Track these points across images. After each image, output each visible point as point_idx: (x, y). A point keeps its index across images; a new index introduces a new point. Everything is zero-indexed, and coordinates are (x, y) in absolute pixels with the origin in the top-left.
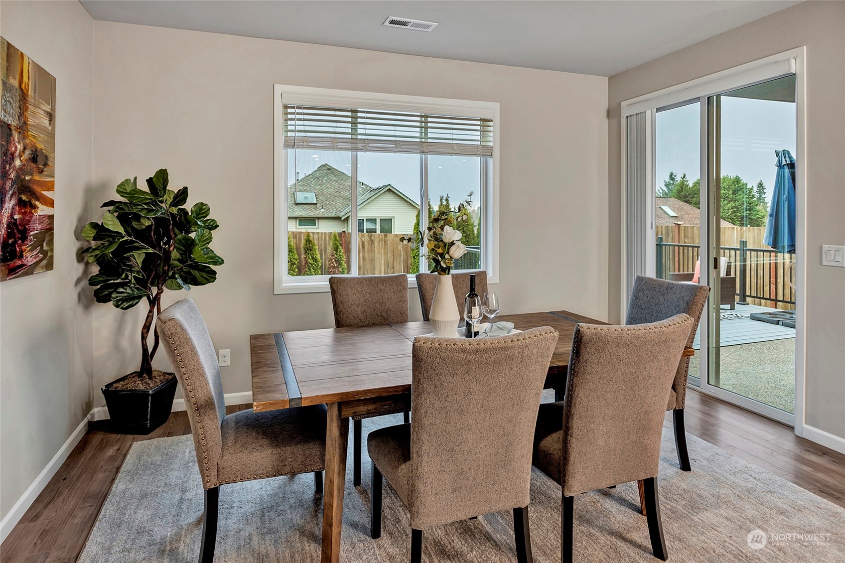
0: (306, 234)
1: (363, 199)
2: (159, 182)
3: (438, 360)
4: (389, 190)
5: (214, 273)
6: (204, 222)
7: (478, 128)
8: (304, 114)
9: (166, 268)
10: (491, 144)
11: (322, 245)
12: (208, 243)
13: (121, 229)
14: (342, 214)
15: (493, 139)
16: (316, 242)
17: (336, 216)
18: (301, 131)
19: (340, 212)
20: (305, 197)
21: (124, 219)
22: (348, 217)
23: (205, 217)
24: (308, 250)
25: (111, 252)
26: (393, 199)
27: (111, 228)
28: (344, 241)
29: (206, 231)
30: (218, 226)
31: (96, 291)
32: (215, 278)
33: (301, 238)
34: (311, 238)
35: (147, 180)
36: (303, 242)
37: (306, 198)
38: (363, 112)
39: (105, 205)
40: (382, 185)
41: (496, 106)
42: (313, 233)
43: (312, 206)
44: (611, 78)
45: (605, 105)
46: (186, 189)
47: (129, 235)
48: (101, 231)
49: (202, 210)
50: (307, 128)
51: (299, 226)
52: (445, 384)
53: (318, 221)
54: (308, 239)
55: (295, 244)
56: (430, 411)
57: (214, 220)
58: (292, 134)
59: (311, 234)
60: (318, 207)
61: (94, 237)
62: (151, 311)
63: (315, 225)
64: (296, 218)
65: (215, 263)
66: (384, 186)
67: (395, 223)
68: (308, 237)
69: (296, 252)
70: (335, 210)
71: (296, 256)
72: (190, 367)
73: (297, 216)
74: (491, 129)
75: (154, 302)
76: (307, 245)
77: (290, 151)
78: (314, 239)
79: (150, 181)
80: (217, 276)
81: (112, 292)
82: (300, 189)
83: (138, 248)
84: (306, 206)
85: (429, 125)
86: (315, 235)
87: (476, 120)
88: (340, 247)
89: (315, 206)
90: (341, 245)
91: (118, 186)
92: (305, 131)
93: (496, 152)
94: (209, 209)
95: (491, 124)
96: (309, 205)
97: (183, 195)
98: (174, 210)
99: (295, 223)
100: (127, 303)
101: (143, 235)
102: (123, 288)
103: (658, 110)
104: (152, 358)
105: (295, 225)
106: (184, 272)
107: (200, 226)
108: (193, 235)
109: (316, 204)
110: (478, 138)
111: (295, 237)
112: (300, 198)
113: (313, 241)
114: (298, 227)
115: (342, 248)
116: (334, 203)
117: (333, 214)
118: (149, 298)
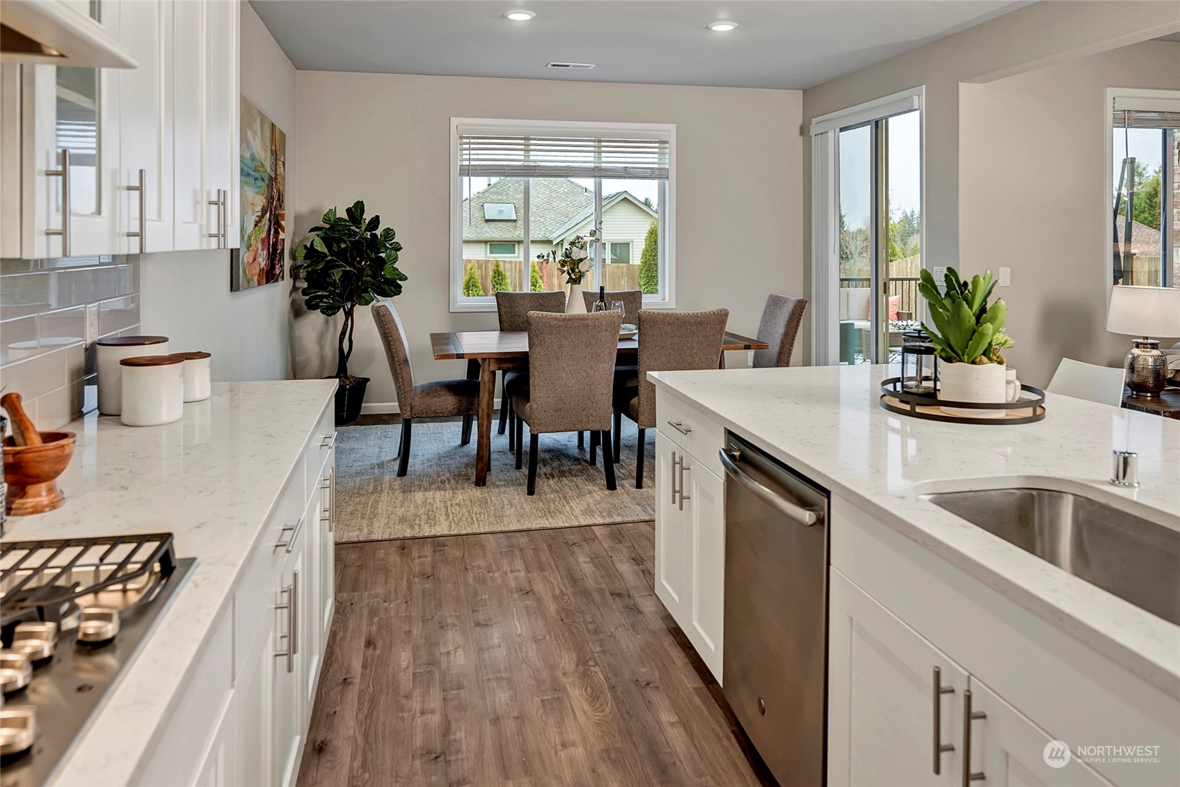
0: (495, 263)
1: (587, 213)
2: (356, 211)
3: (541, 325)
4: (625, 199)
5: (400, 287)
6: (391, 245)
7: (656, 150)
8: (478, 144)
9: (360, 284)
10: (667, 166)
11: (515, 278)
12: (395, 262)
13: (326, 251)
14: (555, 235)
15: (669, 162)
16: (508, 274)
17: (546, 239)
18: (474, 160)
19: (551, 232)
20: (499, 210)
21: (327, 241)
22: (562, 240)
23: (392, 240)
24: (497, 284)
25: (320, 269)
26: (632, 214)
27: (319, 249)
28: (545, 273)
29: (393, 252)
30: (402, 248)
31: (306, 301)
32: (401, 292)
33: (488, 269)
34: (501, 269)
35: (347, 210)
36: (491, 273)
37: (501, 212)
38: (535, 139)
39: (312, 230)
40: (614, 193)
41: (672, 128)
42: (504, 262)
43: (510, 224)
44: (805, 91)
45: (799, 121)
46: (377, 217)
47: (332, 255)
48: (311, 252)
49: (389, 233)
50: (480, 157)
51: (491, 253)
52: (546, 340)
53: (519, 246)
54: (497, 270)
55: (480, 276)
56: (538, 356)
57: (398, 243)
58: (467, 163)
59: (501, 264)
60: (518, 225)
61: (304, 257)
62: (347, 320)
63: (514, 253)
64: (486, 242)
65: (401, 280)
66: (617, 193)
67: (635, 250)
68: (497, 266)
69: (481, 287)
70: (544, 229)
71: (481, 292)
72: (395, 337)
73: (487, 239)
74: (667, 151)
75: (349, 314)
76: (495, 277)
77: (466, 179)
78: (505, 270)
79: (349, 211)
80: (402, 289)
81: (319, 302)
82: (492, 199)
83: (339, 266)
84: (500, 224)
85: (603, 149)
86: (507, 264)
87: (655, 142)
88: (540, 281)
89: (515, 224)
90: (541, 277)
91: (325, 215)
92: (479, 160)
93: (673, 175)
94: (394, 234)
95: (667, 145)
96: (505, 223)
97: (375, 222)
98: (368, 235)
99: (484, 250)
100: (330, 311)
101: (341, 254)
102: (327, 299)
103: (842, 130)
104: (347, 360)
105: (484, 253)
106: (376, 286)
107: (388, 248)
108: (383, 255)
109: (515, 221)
110: (656, 160)
111: (480, 267)
112: (491, 211)
113: (503, 273)
114: (489, 255)
115: (543, 281)
116: (542, 220)
117: (541, 236)
118: (344, 309)
